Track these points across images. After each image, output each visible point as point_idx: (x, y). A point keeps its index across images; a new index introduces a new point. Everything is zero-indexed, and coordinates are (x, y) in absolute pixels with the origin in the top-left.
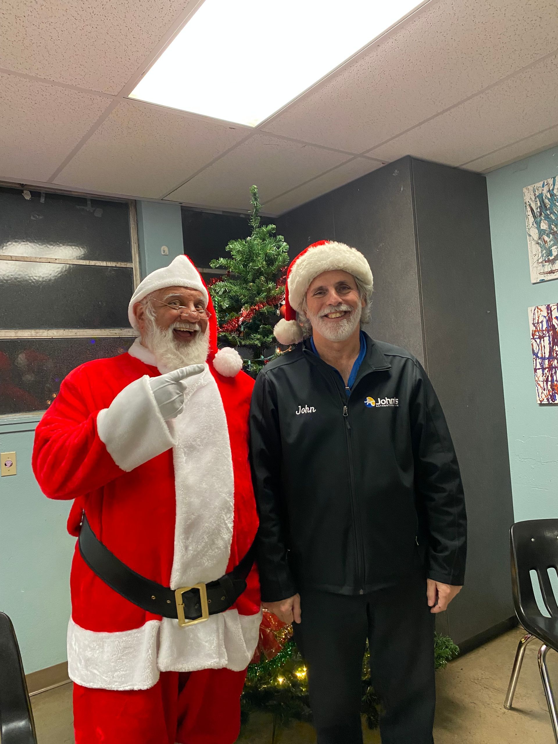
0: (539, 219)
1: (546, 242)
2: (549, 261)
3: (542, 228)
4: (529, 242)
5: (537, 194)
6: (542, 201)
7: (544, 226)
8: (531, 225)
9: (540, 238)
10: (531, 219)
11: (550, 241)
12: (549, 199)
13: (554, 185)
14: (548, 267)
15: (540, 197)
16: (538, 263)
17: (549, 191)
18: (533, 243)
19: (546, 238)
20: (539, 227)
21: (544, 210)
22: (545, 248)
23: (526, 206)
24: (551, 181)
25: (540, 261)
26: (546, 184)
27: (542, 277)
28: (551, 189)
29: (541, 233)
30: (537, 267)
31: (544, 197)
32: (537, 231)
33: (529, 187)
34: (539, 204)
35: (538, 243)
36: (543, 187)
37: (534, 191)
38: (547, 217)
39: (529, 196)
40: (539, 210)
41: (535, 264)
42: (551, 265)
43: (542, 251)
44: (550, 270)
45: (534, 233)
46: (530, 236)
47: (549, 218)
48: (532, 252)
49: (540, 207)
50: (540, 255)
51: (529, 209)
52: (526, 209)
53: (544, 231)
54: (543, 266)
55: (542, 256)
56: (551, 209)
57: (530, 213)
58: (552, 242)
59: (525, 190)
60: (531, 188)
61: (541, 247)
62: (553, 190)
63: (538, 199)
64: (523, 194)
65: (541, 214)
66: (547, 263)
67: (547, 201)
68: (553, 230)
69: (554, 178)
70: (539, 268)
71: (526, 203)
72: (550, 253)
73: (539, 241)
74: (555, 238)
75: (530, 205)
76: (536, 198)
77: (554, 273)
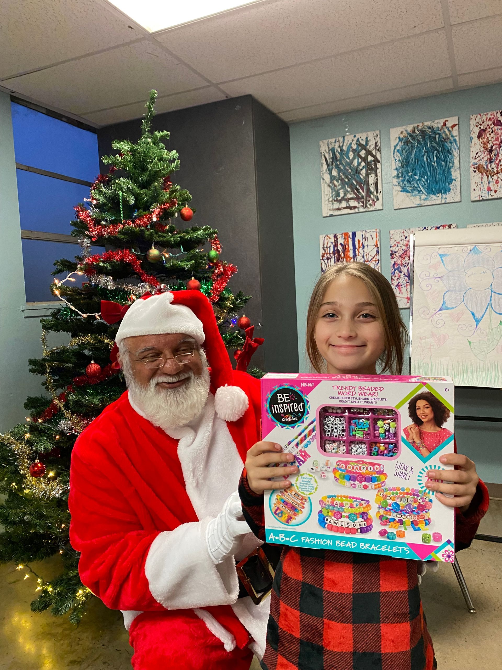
0: (331, 167)
1: (335, 186)
2: (337, 200)
3: (333, 174)
4: (322, 185)
5: (330, 148)
6: (334, 154)
7: (335, 173)
8: (324, 171)
9: (331, 182)
10: (325, 166)
11: (339, 185)
12: (339, 153)
13: (343, 142)
14: (336, 205)
15: (333, 150)
16: (329, 201)
17: (339, 146)
18: (326, 185)
19: (336, 183)
20: (330, 174)
21: (335, 160)
22: (335, 191)
23: (321, 156)
24: (341, 140)
25: (331, 200)
26: (337, 140)
27: (331, 213)
28: (341, 145)
29: (332, 178)
30: (328, 205)
31: (335, 151)
32: (329, 176)
33: (324, 141)
34: (331, 156)
35: (329, 186)
36: (335, 142)
37: (328, 145)
38: (337, 167)
39: (324, 148)
40: (331, 160)
41: (327, 202)
42: (338, 204)
43: (332, 192)
44: (337, 207)
45: (327, 177)
46: (323, 179)
47: (338, 167)
48: (324, 192)
49: (332, 158)
50: (331, 195)
51: (323, 158)
52: (321, 158)
53: (335, 177)
54: (333, 204)
55: (332, 196)
56: (340, 161)
57: (324, 161)
58: (340, 187)
59: (321, 143)
60: (326, 142)
61: (332, 190)
62: (343, 146)
63: (331, 152)
64: (319, 146)
65: (332, 164)
66: (335, 202)
67: (337, 154)
68: (341, 177)
69: (344, 137)
70: (329, 205)
71: (321, 153)
72: (338, 195)
73: (331, 185)
74: (342, 183)
75: (324, 155)
76: (329, 151)
77: (340, 210)
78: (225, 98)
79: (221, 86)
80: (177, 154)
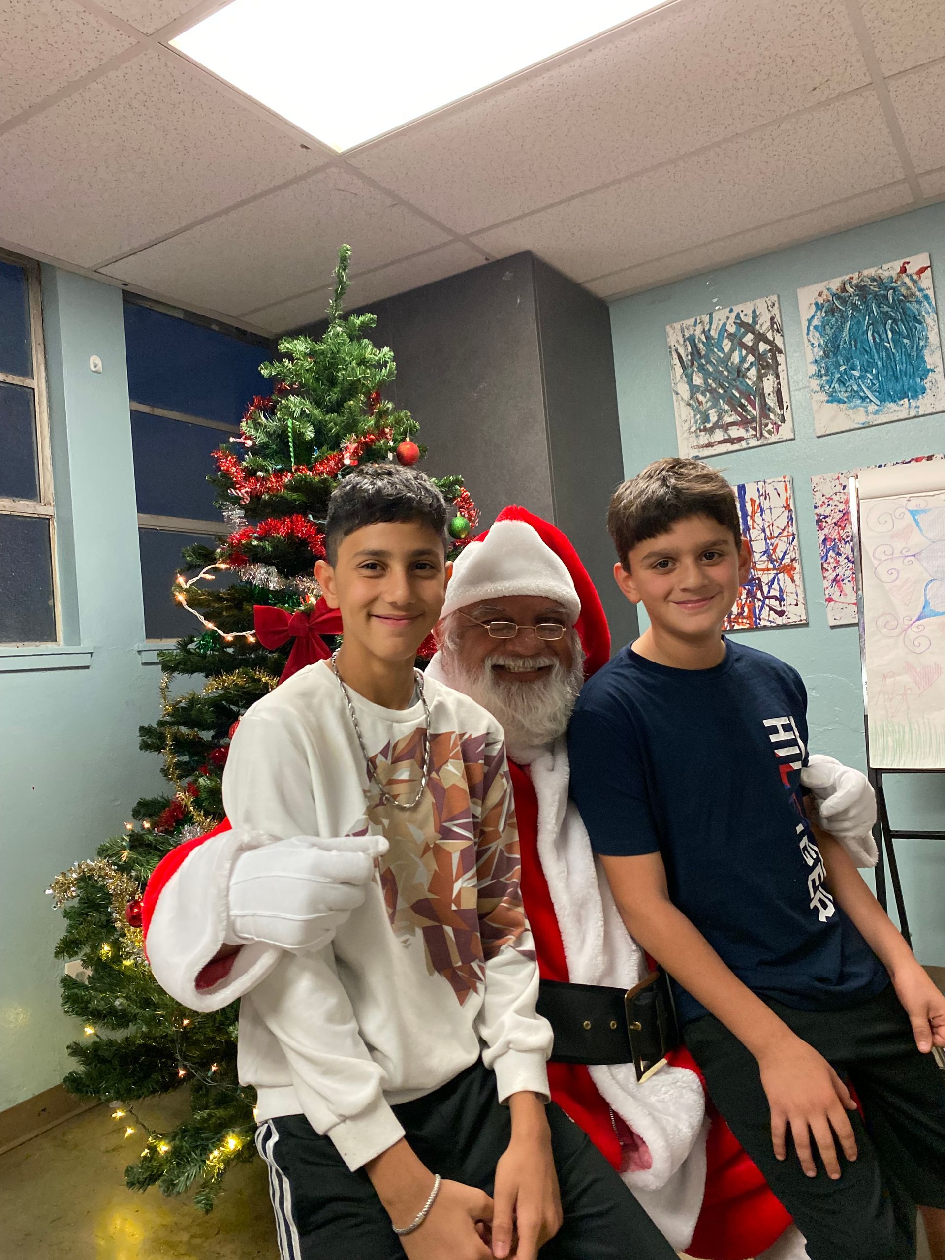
0: (689, 371)
1: (700, 403)
2: (705, 429)
3: (694, 383)
4: (676, 404)
5: (687, 335)
6: (694, 346)
7: (698, 380)
8: (678, 378)
9: (691, 398)
10: (679, 370)
11: (707, 402)
12: (703, 343)
13: (711, 324)
14: (704, 439)
15: (692, 339)
16: (690, 433)
17: (704, 332)
18: (683, 404)
19: (701, 398)
20: (690, 381)
21: (696, 358)
22: (700, 412)
23: (670, 352)
24: (706, 319)
25: (693, 429)
26: (699, 321)
27: (695, 453)
28: (706, 329)
29: (694, 390)
30: (688, 439)
31: (697, 341)
32: (687, 387)
33: (675, 325)
34: (690, 350)
35: (689, 405)
36: (695, 325)
37: (682, 331)
38: (702, 368)
39: (674, 337)
40: (689, 357)
41: (686, 435)
42: (708, 435)
43: (695, 416)
44: (706, 442)
45: (684, 390)
46: (677, 394)
47: (704, 369)
48: (680, 416)
49: (692, 354)
50: (693, 421)
51: (675, 356)
52: (671, 355)
53: (698, 387)
54: (697, 436)
55: (696, 422)
56: (706, 357)
57: (677, 361)
58: (710, 404)
59: (668, 328)
60: (677, 326)
61: (694, 411)
62: (709, 330)
63: (687, 343)
64: (665, 336)
65: (693, 364)
66: (703, 433)
67: (701, 345)
68: (710, 386)
69: (711, 314)
70: (691, 440)
71: (670, 347)
72: (706, 419)
73: (691, 402)
74: (714, 397)
75: (676, 350)
76: (685, 341)
77: (712, 446)
78: (485, 262)
79: (474, 239)
80: (392, 354)
